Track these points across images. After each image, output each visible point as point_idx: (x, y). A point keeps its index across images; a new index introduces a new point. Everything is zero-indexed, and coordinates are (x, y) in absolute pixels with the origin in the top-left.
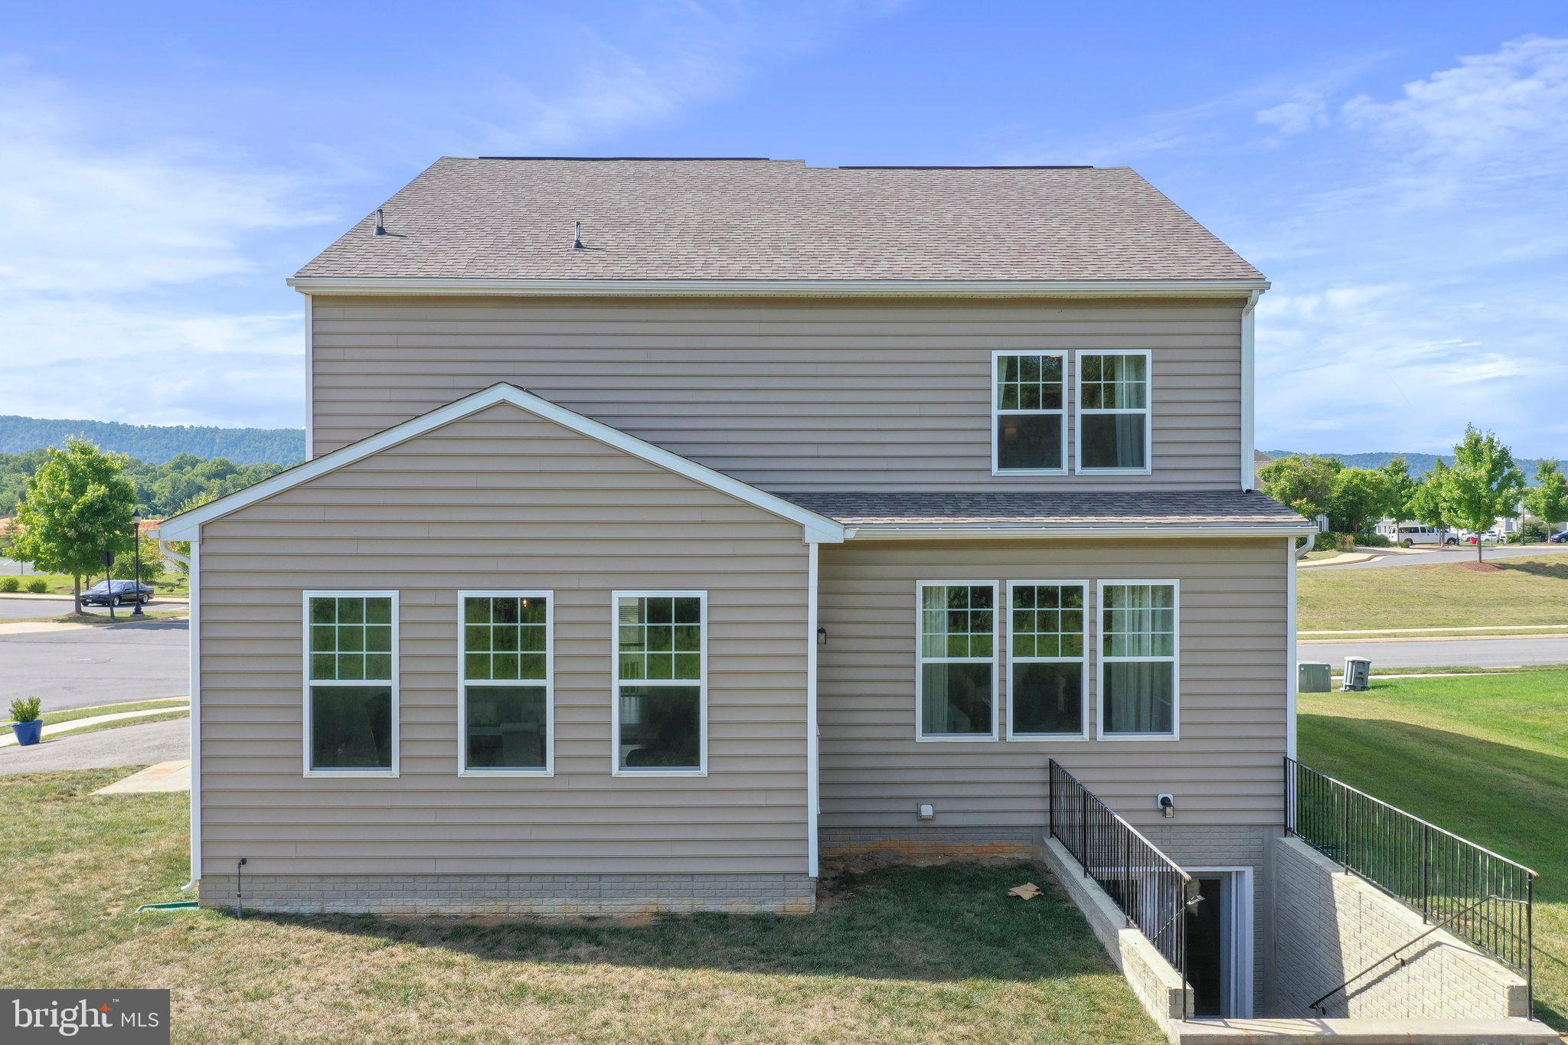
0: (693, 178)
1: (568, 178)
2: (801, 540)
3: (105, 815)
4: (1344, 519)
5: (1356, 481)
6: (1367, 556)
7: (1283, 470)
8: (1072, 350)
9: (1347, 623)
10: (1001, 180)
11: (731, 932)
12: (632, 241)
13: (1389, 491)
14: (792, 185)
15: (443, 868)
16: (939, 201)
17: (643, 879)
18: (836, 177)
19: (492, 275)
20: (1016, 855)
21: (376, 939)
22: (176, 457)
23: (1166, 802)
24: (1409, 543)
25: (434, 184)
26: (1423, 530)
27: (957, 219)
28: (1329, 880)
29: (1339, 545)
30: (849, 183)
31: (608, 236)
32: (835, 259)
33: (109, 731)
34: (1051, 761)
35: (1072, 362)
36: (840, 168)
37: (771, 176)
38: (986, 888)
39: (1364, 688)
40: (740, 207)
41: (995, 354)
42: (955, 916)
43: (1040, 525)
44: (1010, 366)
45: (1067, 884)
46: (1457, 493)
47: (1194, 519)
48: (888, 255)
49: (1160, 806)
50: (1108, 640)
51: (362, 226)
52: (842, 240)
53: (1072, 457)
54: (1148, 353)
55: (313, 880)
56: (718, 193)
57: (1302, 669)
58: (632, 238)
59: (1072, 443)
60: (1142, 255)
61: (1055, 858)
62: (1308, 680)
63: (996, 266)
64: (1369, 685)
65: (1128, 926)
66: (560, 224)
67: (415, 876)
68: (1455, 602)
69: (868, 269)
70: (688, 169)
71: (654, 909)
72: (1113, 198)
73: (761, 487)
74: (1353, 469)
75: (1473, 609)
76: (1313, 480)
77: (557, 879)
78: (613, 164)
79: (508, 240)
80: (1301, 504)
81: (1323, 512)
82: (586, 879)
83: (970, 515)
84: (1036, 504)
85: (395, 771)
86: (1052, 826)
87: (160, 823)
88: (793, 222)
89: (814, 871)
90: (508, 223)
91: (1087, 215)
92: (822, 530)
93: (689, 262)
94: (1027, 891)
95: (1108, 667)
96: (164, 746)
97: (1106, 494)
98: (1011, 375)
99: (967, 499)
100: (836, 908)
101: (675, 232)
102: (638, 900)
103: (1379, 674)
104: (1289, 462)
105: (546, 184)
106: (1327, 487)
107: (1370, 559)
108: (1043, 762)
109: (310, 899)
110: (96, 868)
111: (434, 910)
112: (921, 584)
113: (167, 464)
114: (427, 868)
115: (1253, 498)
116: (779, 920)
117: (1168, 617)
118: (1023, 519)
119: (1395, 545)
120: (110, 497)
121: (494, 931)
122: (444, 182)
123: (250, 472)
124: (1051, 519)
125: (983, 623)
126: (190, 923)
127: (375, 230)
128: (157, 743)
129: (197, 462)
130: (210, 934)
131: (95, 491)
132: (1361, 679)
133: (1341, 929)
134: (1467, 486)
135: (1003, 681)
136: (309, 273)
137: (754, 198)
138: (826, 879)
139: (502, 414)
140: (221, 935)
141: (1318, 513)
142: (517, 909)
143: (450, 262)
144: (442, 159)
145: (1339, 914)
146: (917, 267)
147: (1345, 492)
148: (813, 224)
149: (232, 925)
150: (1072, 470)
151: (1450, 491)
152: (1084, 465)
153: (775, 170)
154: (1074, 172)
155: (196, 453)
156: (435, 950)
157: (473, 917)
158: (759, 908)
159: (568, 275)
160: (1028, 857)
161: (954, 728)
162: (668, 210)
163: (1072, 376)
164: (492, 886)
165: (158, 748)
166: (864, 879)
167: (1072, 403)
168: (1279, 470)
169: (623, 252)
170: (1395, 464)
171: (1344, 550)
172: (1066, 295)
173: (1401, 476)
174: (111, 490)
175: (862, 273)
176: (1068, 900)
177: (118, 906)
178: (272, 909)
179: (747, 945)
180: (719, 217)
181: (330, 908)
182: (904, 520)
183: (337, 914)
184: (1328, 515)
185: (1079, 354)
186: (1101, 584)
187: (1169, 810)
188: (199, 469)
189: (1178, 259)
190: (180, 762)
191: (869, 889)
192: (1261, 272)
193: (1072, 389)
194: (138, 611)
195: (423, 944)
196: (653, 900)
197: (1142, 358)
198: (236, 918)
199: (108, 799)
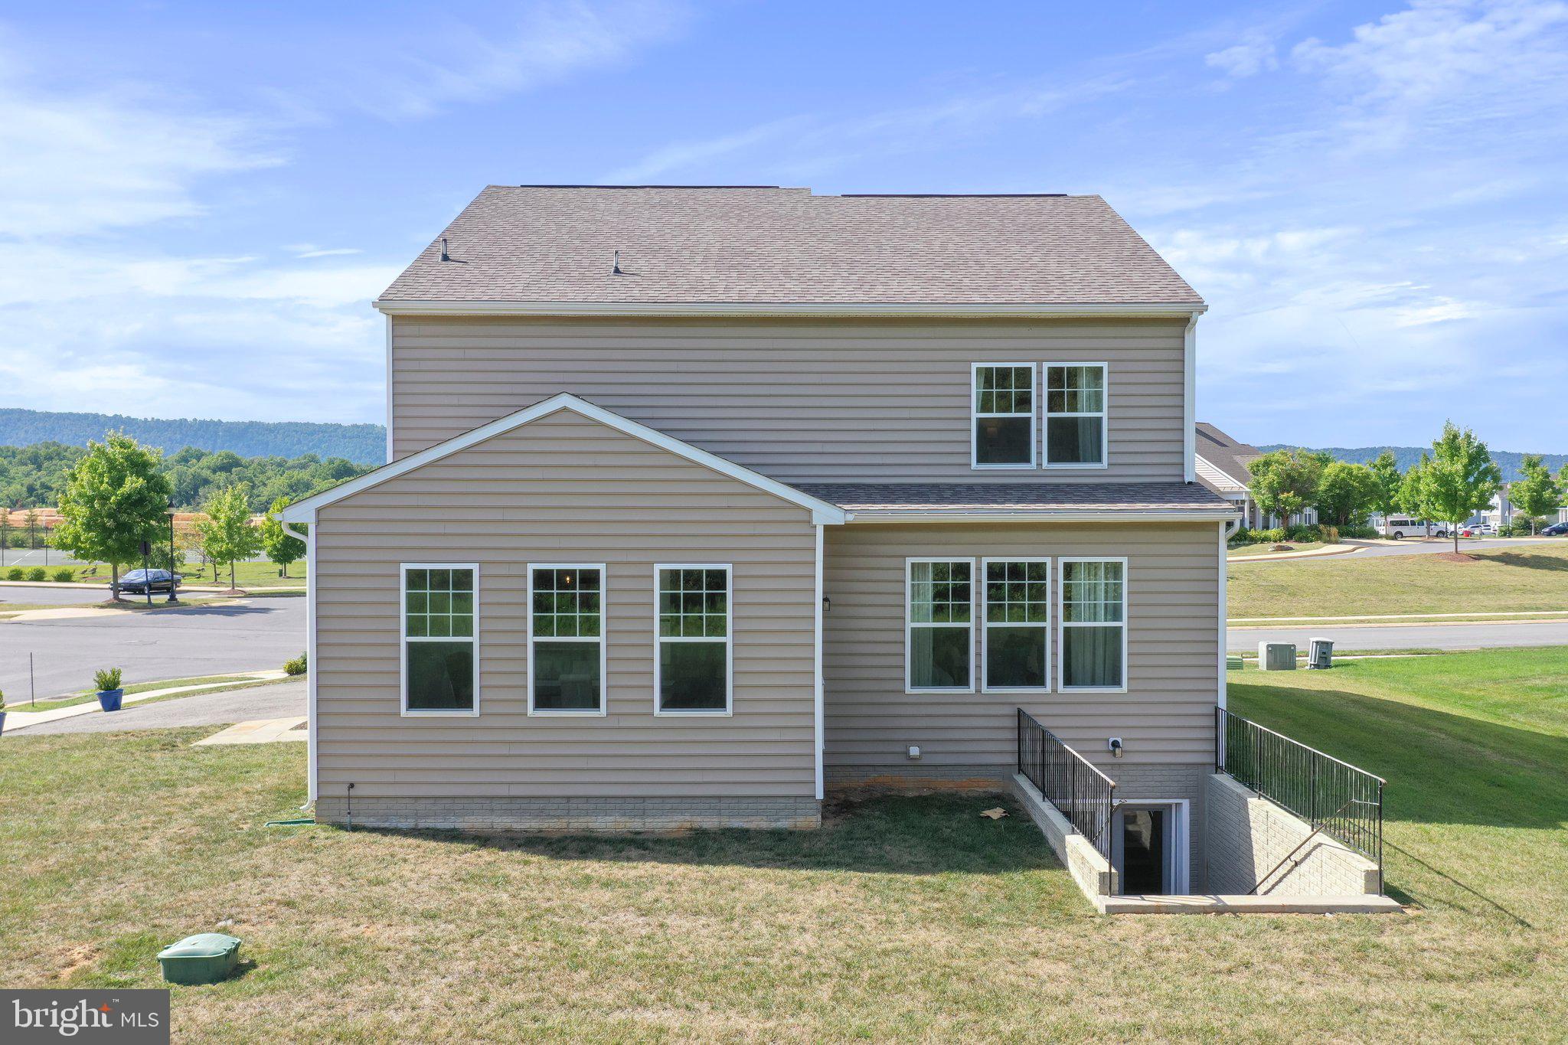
0: (712, 206)
1: (602, 206)
2: (809, 522)
3: (210, 760)
4: (1331, 511)
5: (1342, 475)
6: (1351, 547)
7: (1271, 465)
8: (1040, 362)
9: (1325, 609)
10: (985, 208)
11: (752, 842)
12: (663, 267)
13: (1375, 484)
14: (800, 213)
15: (516, 791)
16: (928, 229)
17: (679, 800)
18: (838, 205)
19: (546, 299)
20: (990, 789)
21: (464, 846)
22: (179, 451)
23: (1115, 744)
24: (1398, 535)
25: (484, 212)
26: (1413, 523)
27: (944, 246)
28: (1245, 805)
29: (1325, 537)
30: (851, 210)
31: (642, 262)
32: (838, 284)
33: (182, 699)
34: (1019, 710)
35: (1040, 373)
36: (843, 196)
37: (781, 204)
38: (963, 812)
39: (1328, 666)
40: (755, 234)
41: (974, 366)
42: (936, 830)
43: (1009, 511)
44: (987, 376)
45: (1029, 809)
46: (1434, 487)
47: (1139, 506)
48: (883, 280)
49: (1111, 748)
50: (1068, 607)
51: (428, 254)
52: (844, 265)
53: (1039, 453)
54: (1105, 365)
55: (407, 801)
56: (734, 221)
57: (1270, 649)
58: (662, 264)
59: (1039, 442)
60: (1102, 280)
61: (1021, 789)
62: (1275, 658)
63: (975, 290)
64: (1332, 664)
65: (1073, 832)
66: (599, 251)
67: (493, 798)
68: (1429, 590)
69: (866, 293)
70: (709, 197)
71: (688, 825)
72: (1082, 225)
73: (778, 479)
74: (1341, 463)
75: (1446, 597)
76: (1300, 474)
77: (608, 800)
78: (640, 192)
79: (556, 266)
80: (1288, 497)
81: (1310, 505)
82: (632, 800)
83: (952, 503)
84: (1008, 494)
85: (476, 712)
86: (1019, 764)
87: (260, 766)
88: (801, 249)
89: (820, 795)
90: (553, 250)
91: (1058, 242)
92: (827, 514)
93: (712, 287)
94: (996, 813)
95: (1067, 630)
96: (239, 709)
97: (1069, 485)
98: (988, 382)
99: (949, 489)
100: (837, 825)
101: (699, 259)
102: (675, 818)
103: (1345, 655)
104: (1277, 456)
105: (583, 212)
106: (1313, 480)
107: (1354, 550)
108: (1013, 710)
109: (406, 817)
110: (219, 797)
111: (508, 825)
112: (909, 561)
113: (173, 457)
114: (503, 791)
115: (1192, 489)
116: (791, 833)
117: (1118, 587)
118: (995, 506)
119: (1381, 537)
120: (147, 488)
121: (559, 841)
122: (493, 210)
123: (255, 465)
124: (1019, 506)
125: (963, 593)
126: (311, 834)
127: (440, 257)
128: (233, 707)
129: (202, 455)
130: (329, 842)
131: (132, 483)
132: (1324, 657)
133: (1254, 843)
134: (1444, 480)
135: (979, 642)
136: (390, 297)
137: (766, 225)
138: (829, 805)
139: (563, 419)
140: (338, 843)
141: (1304, 506)
142: (576, 825)
143: (509, 287)
144: (488, 187)
145: (1253, 832)
146: (907, 291)
147: (1332, 486)
148: (819, 251)
149: (345, 836)
150: (1040, 465)
151: (1429, 485)
152: (1051, 460)
153: (785, 198)
154: (1050, 200)
155: (199, 446)
156: (514, 853)
157: (540, 831)
158: (774, 825)
159: (610, 298)
160: (1000, 791)
161: (938, 682)
162: (691, 237)
163: (1040, 384)
164: (556, 806)
165: (235, 711)
166: (861, 805)
167: (1040, 407)
168: (1267, 464)
169: (655, 277)
170: (1384, 459)
171: (1330, 542)
172: (1035, 315)
173: (1389, 470)
174: (148, 482)
175: (861, 297)
176: (1030, 820)
177: (246, 823)
178: (376, 825)
179: (766, 850)
180: (737, 244)
181: (423, 824)
182: (896, 507)
183: (428, 829)
184: (1316, 508)
185: (1046, 366)
186: (1061, 561)
187: (1118, 751)
188: (204, 461)
189: (1132, 283)
190: (258, 722)
191: (866, 812)
192: (1201, 296)
193: (1040, 396)
194: (173, 598)
195: (503, 849)
196: (688, 818)
197: (1100, 369)
198: (347, 831)
199: (208, 749)
